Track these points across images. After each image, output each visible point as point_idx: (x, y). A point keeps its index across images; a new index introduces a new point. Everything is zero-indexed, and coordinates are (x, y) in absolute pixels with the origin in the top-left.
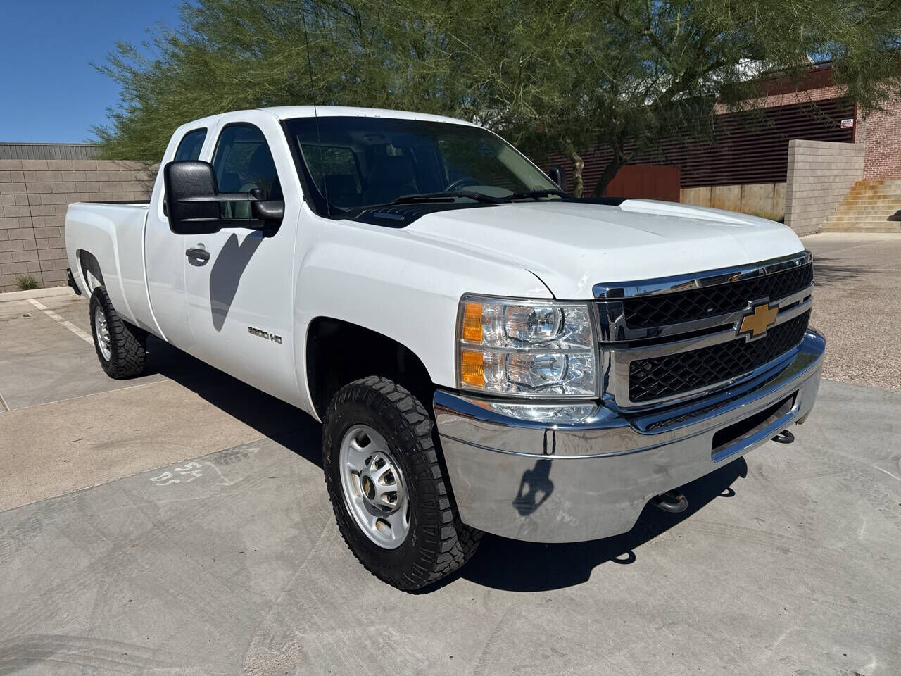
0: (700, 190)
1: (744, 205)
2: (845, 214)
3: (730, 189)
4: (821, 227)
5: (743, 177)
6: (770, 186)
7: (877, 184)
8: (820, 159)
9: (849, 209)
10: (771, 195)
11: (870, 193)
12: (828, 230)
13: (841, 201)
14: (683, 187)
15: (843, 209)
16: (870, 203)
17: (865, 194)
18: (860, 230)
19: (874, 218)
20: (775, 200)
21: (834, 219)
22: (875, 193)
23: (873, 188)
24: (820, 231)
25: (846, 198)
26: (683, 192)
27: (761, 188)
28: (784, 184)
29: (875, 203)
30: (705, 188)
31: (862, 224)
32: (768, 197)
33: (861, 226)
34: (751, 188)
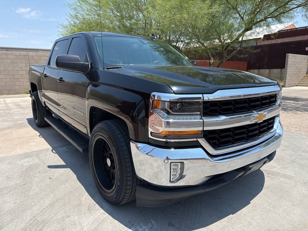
0: (255, 71)
1: (270, 76)
2: (306, 80)
3: (265, 71)
4: (297, 84)
5: (270, 67)
6: (280, 70)
8: (297, 61)
9: (307, 78)
10: (280, 73)
12: (300, 86)
13: (305, 75)
15: (305, 78)
20: (281, 75)
24: (296, 86)
27: (276, 70)
28: (284, 69)
32: (279, 74)
34: (273, 70)
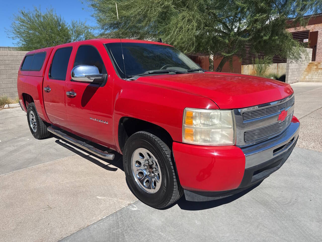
0: (249, 66)
2: (307, 75)
4: (298, 80)
6: (276, 64)
7: (318, 64)
9: (308, 73)
10: (277, 68)
11: (315, 67)
12: (301, 81)
13: (305, 70)
14: (243, 64)
15: (306, 73)
16: (316, 71)
17: (314, 67)
18: (313, 81)
19: (318, 77)
20: (278, 70)
21: (303, 77)
22: (317, 67)
23: (316, 65)
24: (298, 82)
25: (306, 69)
26: (243, 66)
28: (286, 63)
29: (318, 71)
30: (251, 65)
31: (314, 79)
32: (275, 69)
33: (314, 80)
